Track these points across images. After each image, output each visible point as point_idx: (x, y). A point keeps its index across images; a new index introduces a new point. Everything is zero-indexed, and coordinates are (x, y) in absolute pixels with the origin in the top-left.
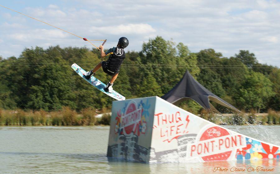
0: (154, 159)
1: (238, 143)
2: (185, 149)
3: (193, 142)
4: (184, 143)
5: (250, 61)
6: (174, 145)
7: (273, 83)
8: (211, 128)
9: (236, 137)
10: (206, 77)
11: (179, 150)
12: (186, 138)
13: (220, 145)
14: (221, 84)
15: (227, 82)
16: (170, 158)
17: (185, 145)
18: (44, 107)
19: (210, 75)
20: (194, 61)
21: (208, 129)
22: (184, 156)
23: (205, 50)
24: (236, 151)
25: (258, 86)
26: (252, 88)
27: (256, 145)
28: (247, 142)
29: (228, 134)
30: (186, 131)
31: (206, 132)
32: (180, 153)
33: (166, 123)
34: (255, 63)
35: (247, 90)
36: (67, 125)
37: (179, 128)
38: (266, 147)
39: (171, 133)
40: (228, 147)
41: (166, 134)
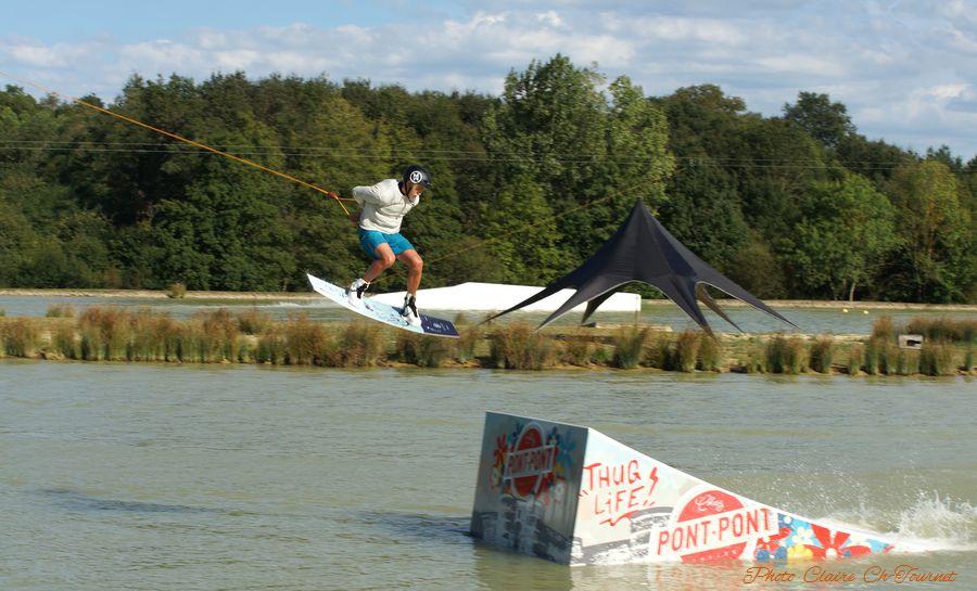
0: (579, 561)
1: (761, 524)
2: (646, 539)
3: (664, 525)
4: (645, 527)
5: (832, 128)
6: (623, 531)
7: (899, 207)
8: (703, 495)
9: (756, 512)
10: (694, 184)
11: (633, 541)
12: (649, 516)
13: (722, 529)
14: (739, 206)
15: (759, 201)
16: (615, 558)
17: (645, 531)
18: (199, 266)
19: (706, 179)
20: (660, 135)
21: (697, 497)
22: (643, 553)
23: (693, 88)
24: (755, 541)
25: (853, 215)
26: (832, 221)
27: (800, 530)
28: (779, 524)
29: (739, 506)
30: (650, 502)
31: (692, 502)
32: (635, 548)
33: (608, 484)
34: (847, 135)
35: (818, 228)
36: (300, 363)
37: (634, 494)
38: (821, 533)
39: (617, 507)
40: (739, 535)
41: (606, 508)
